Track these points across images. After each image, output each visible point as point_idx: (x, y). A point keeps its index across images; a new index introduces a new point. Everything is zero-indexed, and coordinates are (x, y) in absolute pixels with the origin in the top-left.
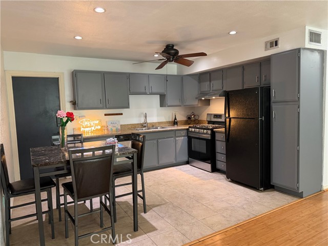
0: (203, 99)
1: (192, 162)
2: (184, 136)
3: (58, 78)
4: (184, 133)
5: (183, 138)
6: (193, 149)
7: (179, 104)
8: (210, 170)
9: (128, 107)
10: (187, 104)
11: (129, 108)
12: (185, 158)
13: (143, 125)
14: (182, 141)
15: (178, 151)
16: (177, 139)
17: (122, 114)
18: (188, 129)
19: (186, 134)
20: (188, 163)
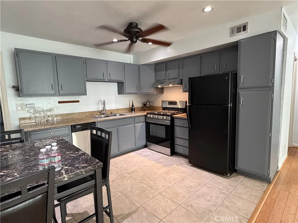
0: (160, 87)
1: (149, 145)
2: (142, 122)
5: (141, 124)
6: (151, 134)
7: (136, 92)
8: (169, 154)
9: (85, 94)
10: (143, 91)
12: (144, 142)
13: (101, 113)
14: (141, 127)
15: (137, 137)
16: (136, 125)
17: (78, 101)
18: (146, 116)
19: (144, 120)
20: (146, 146)
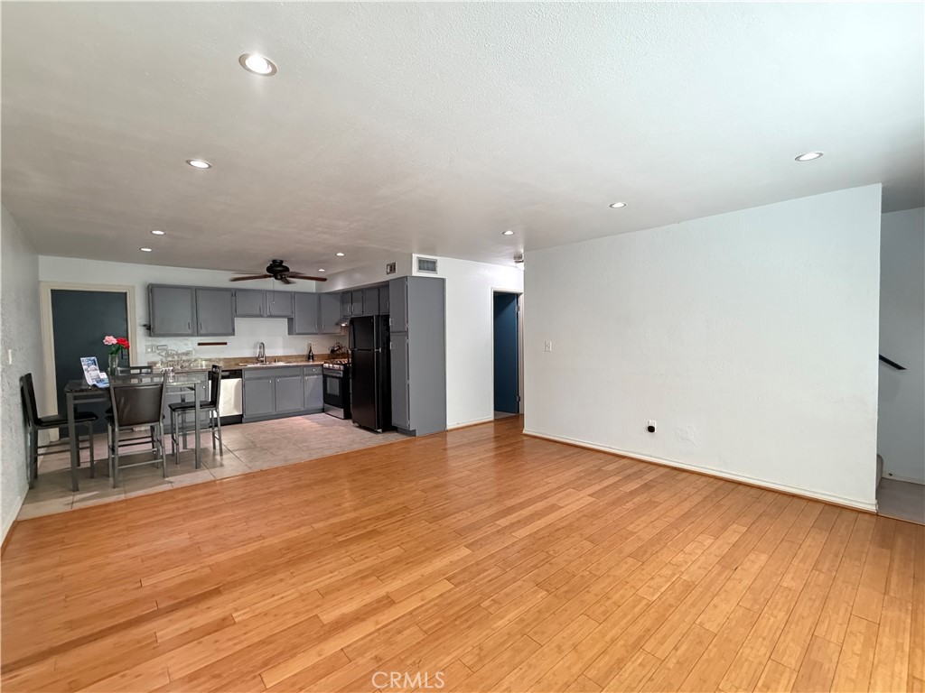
0: (343, 325)
1: (329, 410)
2: (318, 375)
3: (126, 294)
4: (318, 370)
5: (317, 377)
6: (328, 392)
8: (342, 416)
9: (233, 333)
10: (325, 331)
11: (234, 335)
12: (320, 404)
13: (258, 359)
14: (315, 381)
15: (307, 394)
16: (306, 378)
17: (226, 344)
18: (323, 365)
19: (321, 372)
20: (323, 411)
